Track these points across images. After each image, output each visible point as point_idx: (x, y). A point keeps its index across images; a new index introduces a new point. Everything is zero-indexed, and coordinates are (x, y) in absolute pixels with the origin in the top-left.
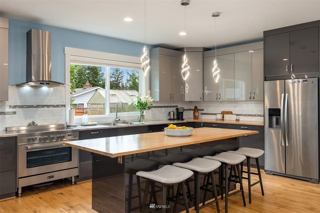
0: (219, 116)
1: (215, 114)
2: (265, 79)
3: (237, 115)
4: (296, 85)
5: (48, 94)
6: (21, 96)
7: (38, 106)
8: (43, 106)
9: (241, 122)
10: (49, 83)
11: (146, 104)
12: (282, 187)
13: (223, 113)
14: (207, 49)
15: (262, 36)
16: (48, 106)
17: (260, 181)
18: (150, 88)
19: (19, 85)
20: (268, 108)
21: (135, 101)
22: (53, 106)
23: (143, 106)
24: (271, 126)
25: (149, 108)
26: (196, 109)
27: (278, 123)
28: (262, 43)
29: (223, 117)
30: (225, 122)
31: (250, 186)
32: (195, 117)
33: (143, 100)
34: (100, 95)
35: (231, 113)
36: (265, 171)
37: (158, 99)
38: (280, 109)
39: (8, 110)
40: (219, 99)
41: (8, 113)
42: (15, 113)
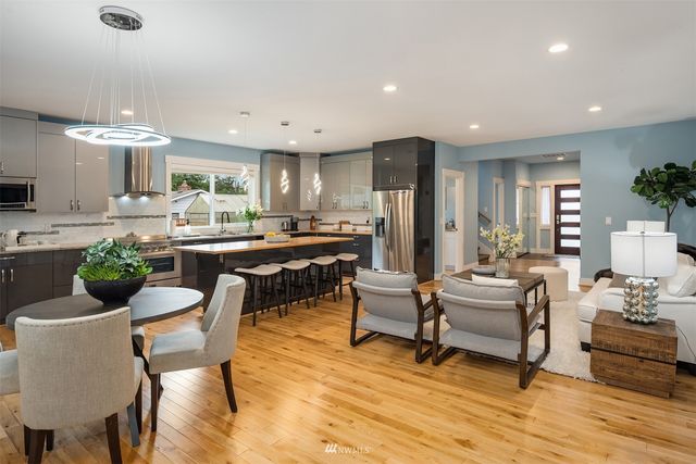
0: (336, 227)
1: (332, 224)
2: (374, 190)
3: (354, 225)
4: (401, 194)
5: (147, 205)
6: (120, 207)
7: (136, 217)
8: (143, 217)
10: (150, 194)
11: (255, 214)
13: (341, 223)
14: (324, 155)
16: (148, 217)
18: (261, 197)
19: (117, 196)
20: (377, 217)
21: (244, 210)
22: (153, 217)
23: (251, 216)
24: (377, 235)
25: (259, 218)
26: (313, 219)
27: (383, 231)
28: (371, 153)
29: (341, 227)
30: (342, 232)
32: (312, 228)
33: (252, 210)
34: (204, 202)
35: (349, 223)
37: (268, 209)
38: (384, 219)
39: (105, 220)
40: (335, 208)
41: (106, 224)
42: (112, 224)
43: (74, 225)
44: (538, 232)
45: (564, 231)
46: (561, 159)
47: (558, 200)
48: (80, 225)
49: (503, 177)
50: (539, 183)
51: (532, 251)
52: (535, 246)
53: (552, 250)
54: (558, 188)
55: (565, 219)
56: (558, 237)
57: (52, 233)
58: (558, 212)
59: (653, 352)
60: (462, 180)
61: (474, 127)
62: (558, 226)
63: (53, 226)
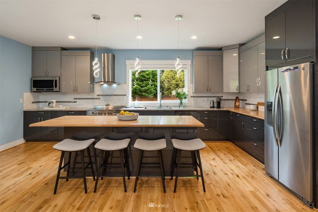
0: (252, 107)
2: (267, 69)
5: (116, 89)
7: (111, 95)
8: (114, 95)
13: (258, 104)
26: (237, 99)
29: (258, 108)
32: (236, 107)
39: (96, 97)
41: (96, 99)
42: (99, 98)
43: (83, 99)
48: (85, 99)
57: (74, 102)
63: (75, 99)
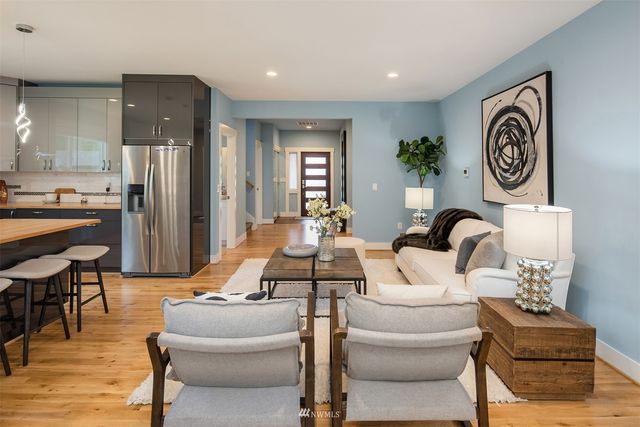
0: (51, 198)
1: (43, 194)
2: (124, 143)
3: (83, 194)
4: (170, 152)
9: (90, 206)
12: (142, 293)
13: (59, 192)
15: (120, 80)
17: (103, 293)
20: (128, 183)
24: (131, 209)
27: (141, 204)
28: (119, 89)
29: (58, 198)
30: (62, 206)
31: (80, 304)
35: (73, 191)
36: (122, 274)
38: (143, 186)
40: (49, 169)
44: (287, 196)
45: (309, 194)
46: (309, 127)
47: (304, 166)
49: (261, 141)
50: (288, 149)
51: (283, 215)
52: (285, 210)
53: (298, 214)
54: (304, 155)
55: (309, 183)
56: (304, 200)
58: (304, 177)
59: (576, 350)
60: (234, 138)
61: (271, 74)
62: (303, 190)
